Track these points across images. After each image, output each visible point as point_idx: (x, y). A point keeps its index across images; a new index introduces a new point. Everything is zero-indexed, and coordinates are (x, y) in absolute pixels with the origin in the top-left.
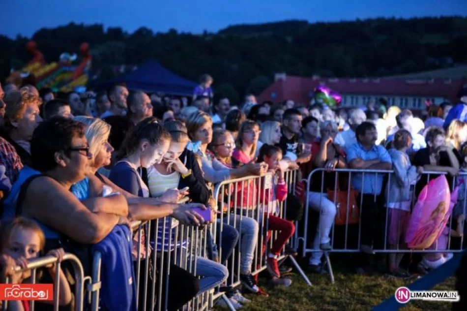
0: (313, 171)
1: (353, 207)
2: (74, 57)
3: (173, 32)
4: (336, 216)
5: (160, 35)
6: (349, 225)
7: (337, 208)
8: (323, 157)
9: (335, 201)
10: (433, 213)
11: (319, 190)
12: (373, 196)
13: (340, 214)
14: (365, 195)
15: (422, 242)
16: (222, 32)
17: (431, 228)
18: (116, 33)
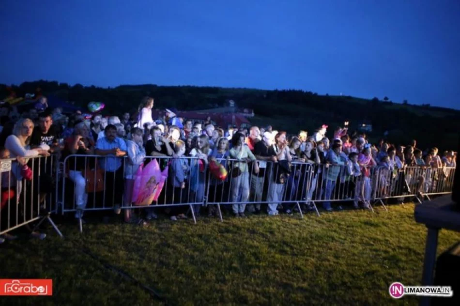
0: (68, 157)
1: (99, 180)
2: (33, 95)
3: (93, 87)
4: (86, 186)
5: (87, 88)
6: (96, 193)
7: (86, 182)
8: (75, 148)
9: (85, 176)
10: (147, 183)
11: (73, 169)
12: (113, 172)
13: (89, 185)
14: (107, 172)
15: (142, 201)
16: (117, 88)
17: (147, 194)
18: (64, 86)
